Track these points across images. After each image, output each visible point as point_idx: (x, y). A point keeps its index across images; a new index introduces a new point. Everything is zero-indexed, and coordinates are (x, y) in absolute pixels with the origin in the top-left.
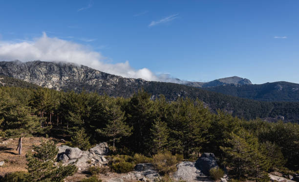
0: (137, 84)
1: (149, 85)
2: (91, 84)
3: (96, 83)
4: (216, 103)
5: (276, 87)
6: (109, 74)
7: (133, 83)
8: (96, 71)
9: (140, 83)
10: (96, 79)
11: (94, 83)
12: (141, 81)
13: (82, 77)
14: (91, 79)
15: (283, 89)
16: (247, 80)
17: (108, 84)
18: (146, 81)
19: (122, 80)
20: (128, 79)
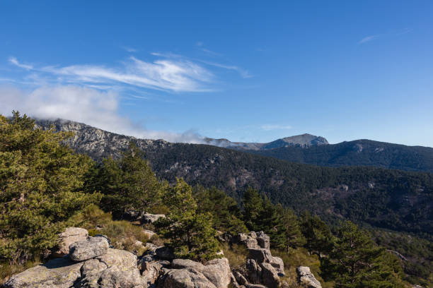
0: (155, 147)
1: (172, 148)
2: (88, 148)
3: (96, 147)
4: (263, 171)
5: (354, 147)
6: (116, 135)
7: (150, 147)
8: (96, 129)
9: (159, 146)
10: (96, 142)
11: (93, 148)
12: (162, 143)
13: (75, 140)
14: (88, 142)
15: (363, 150)
16: (321, 139)
17: (114, 148)
18: (169, 143)
19: (134, 142)
20: (143, 141)
